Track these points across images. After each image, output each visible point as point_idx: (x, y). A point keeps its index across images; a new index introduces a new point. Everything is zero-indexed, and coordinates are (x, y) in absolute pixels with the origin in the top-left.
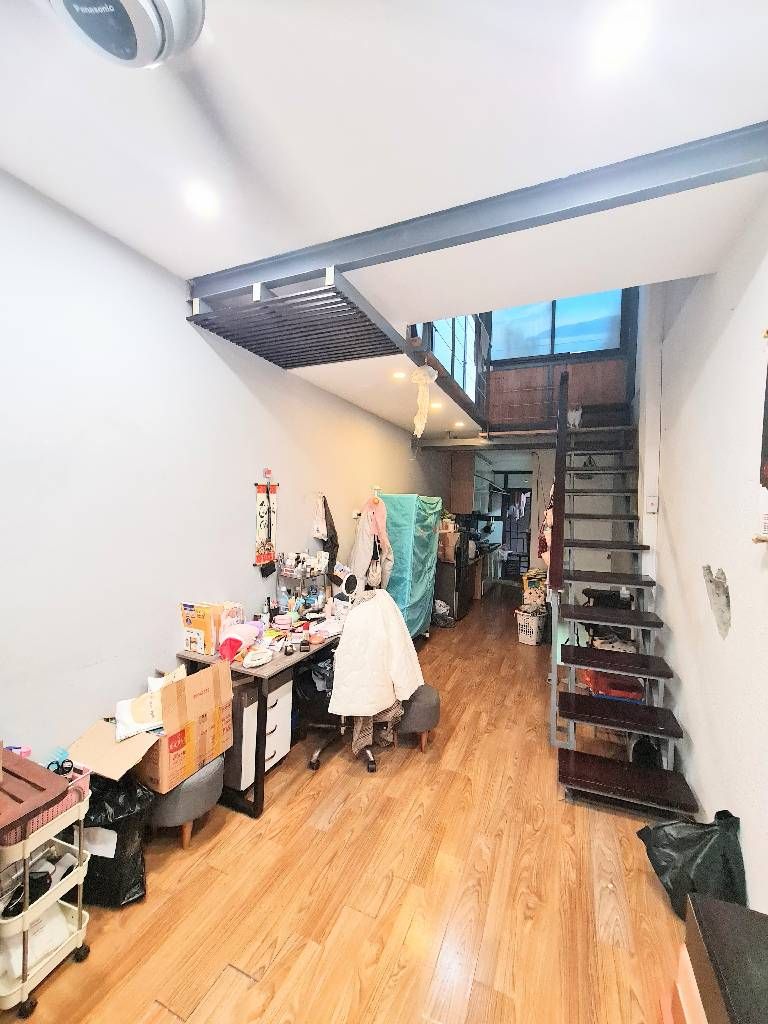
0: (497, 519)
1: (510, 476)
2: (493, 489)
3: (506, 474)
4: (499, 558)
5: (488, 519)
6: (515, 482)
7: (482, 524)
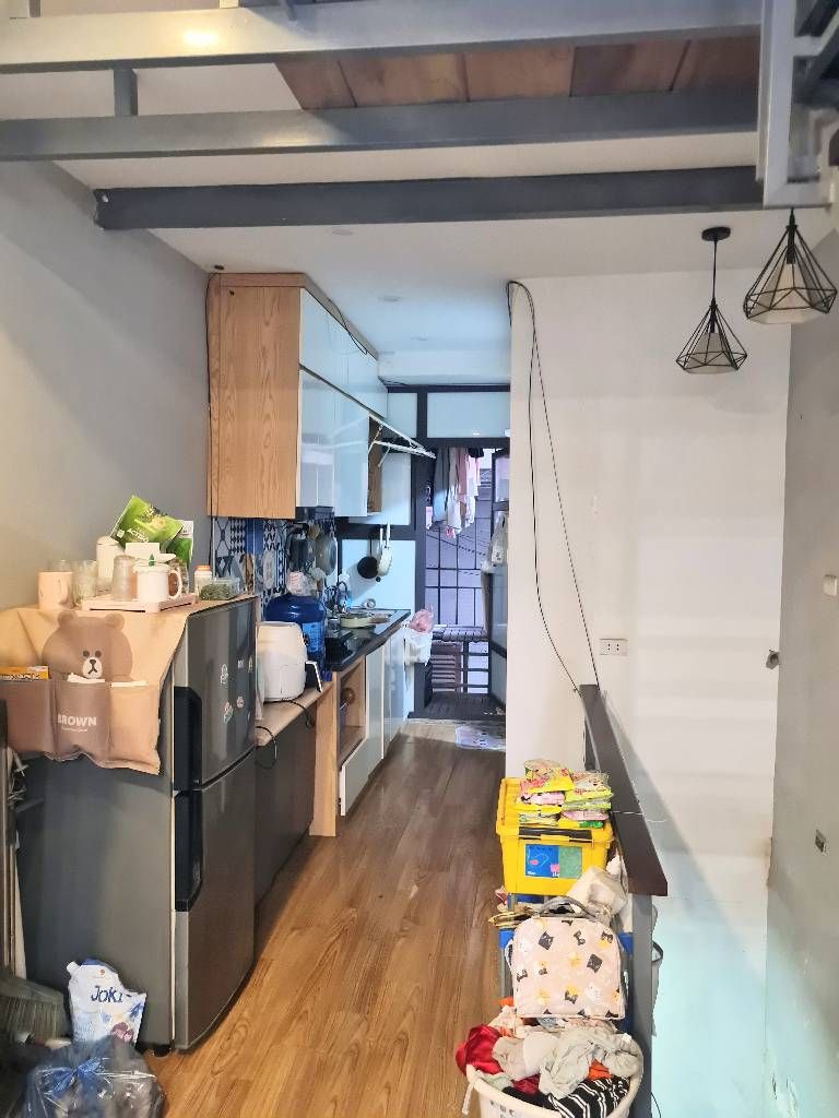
0: (399, 533)
1: (432, 398)
2: (381, 438)
3: (422, 391)
4: (405, 657)
5: (372, 533)
6: (449, 418)
7: (355, 550)
